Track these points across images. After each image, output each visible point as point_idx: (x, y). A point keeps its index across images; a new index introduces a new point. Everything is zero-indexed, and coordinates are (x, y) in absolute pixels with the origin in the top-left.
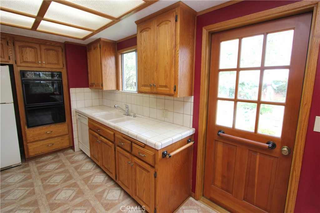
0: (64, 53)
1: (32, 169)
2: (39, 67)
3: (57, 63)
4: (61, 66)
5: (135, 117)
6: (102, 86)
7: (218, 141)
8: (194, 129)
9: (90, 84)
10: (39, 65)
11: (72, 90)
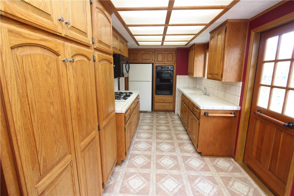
0: (176, 54)
1: (154, 115)
2: (163, 64)
3: (172, 60)
4: (174, 63)
5: (209, 96)
6: (193, 74)
7: (258, 119)
8: (240, 107)
9: (188, 73)
10: (164, 63)
11: (178, 76)
